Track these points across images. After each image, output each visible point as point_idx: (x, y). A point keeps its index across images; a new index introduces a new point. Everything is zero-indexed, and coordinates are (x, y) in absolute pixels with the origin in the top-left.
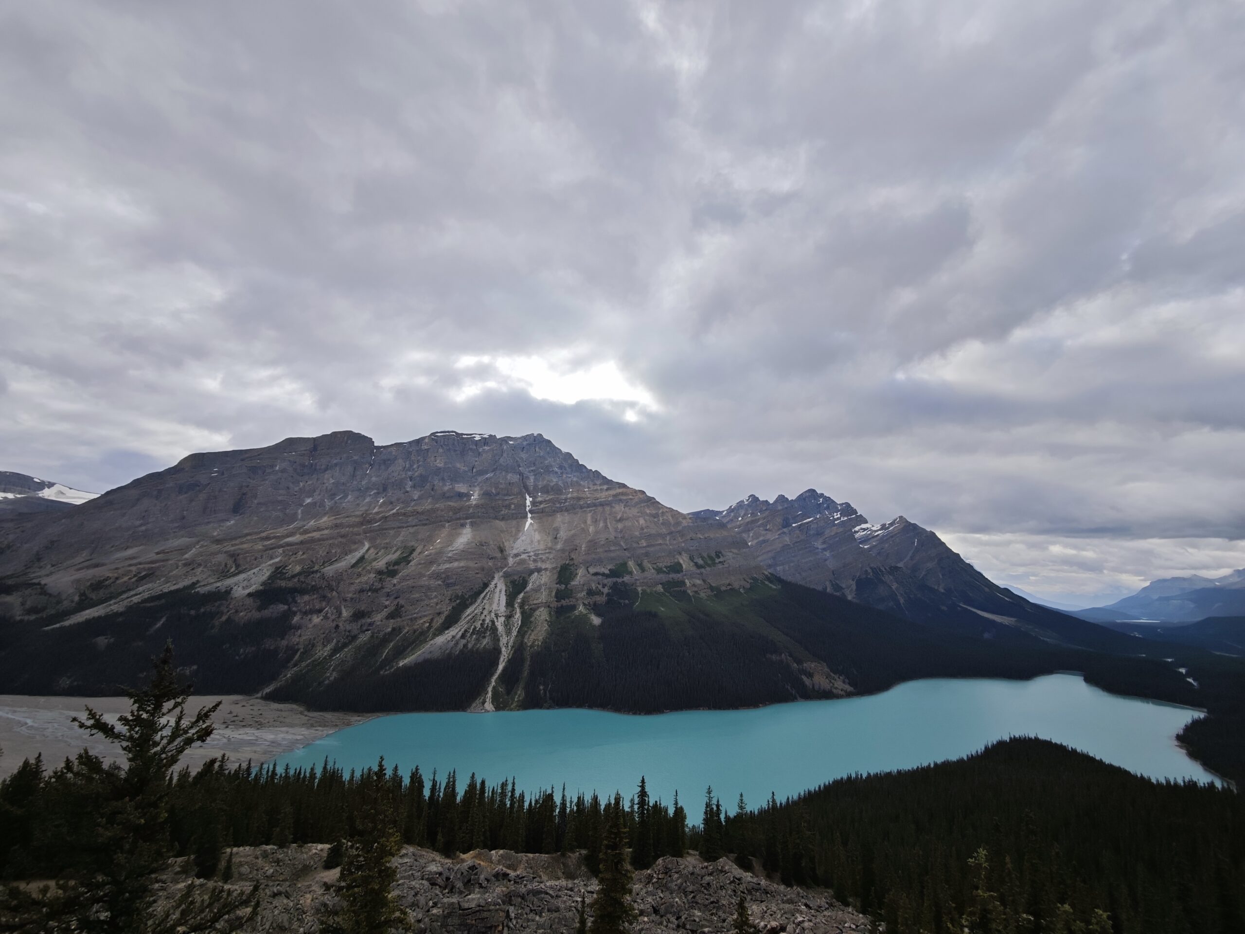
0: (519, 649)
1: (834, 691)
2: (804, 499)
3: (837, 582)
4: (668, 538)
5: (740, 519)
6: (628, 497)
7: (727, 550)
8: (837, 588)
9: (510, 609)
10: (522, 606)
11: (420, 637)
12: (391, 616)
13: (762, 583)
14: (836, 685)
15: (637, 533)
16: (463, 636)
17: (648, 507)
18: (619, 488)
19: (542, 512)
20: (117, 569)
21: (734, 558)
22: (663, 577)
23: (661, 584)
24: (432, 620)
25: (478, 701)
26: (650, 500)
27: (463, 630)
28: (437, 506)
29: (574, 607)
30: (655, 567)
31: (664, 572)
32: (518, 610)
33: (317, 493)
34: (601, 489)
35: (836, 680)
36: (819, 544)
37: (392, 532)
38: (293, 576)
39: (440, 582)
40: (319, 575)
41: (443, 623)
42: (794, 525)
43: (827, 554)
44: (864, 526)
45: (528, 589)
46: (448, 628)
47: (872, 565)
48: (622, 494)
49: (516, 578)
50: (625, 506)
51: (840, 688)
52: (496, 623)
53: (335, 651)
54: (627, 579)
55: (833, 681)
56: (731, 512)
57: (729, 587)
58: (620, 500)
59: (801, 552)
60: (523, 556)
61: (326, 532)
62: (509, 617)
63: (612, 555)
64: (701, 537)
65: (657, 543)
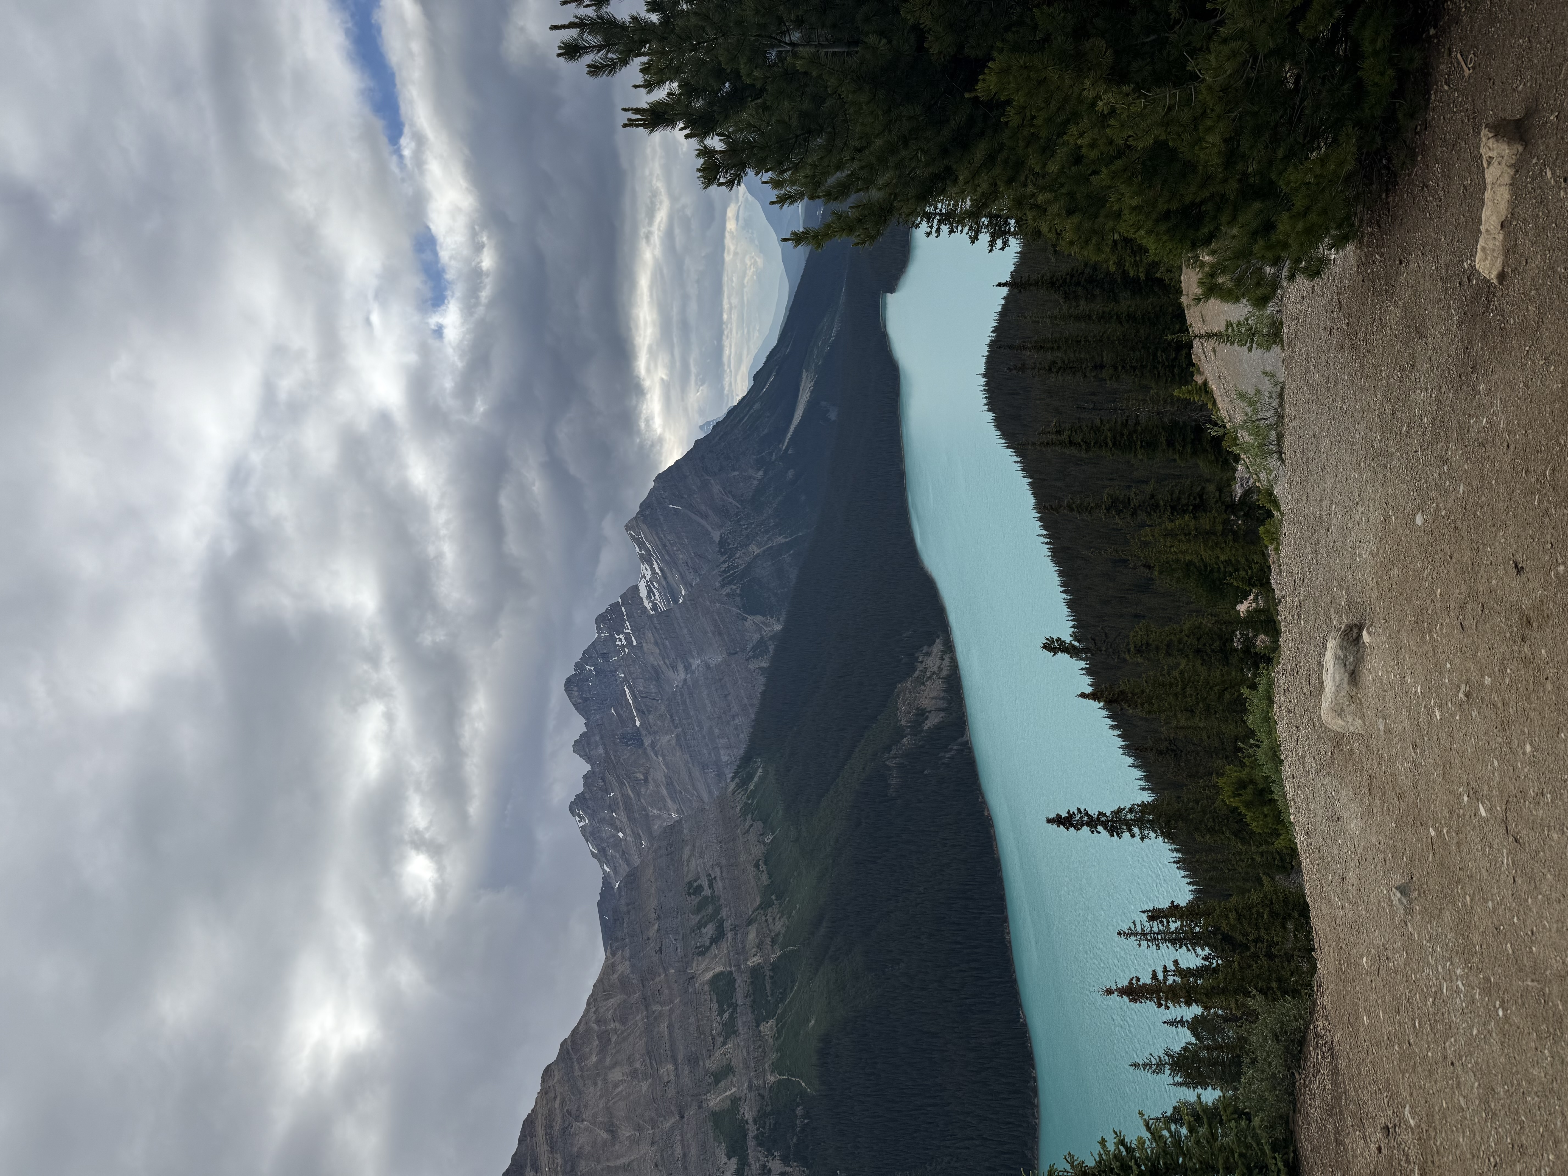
1: (945, 673)
2: (586, 700)
3: (749, 647)
4: (657, 1008)
5: (621, 835)
6: (558, 1111)
7: (685, 869)
8: (760, 648)
13: (752, 795)
14: (935, 669)
15: (645, 1086)
17: (582, 1058)
18: (533, 1135)
21: (702, 855)
22: (744, 1020)
23: (758, 1026)
26: (568, 1052)
30: (721, 1039)
31: (731, 1016)
35: (926, 668)
36: (677, 678)
42: (638, 724)
43: (696, 662)
44: (643, 593)
47: (717, 584)
48: (549, 1127)
50: (578, 1118)
51: (938, 661)
54: (748, 1112)
55: (928, 674)
56: (606, 856)
57: (763, 867)
58: (564, 1130)
59: (692, 713)
64: (656, 927)
65: (667, 1037)
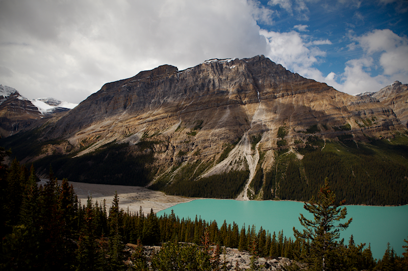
0: (260, 171)
6: (316, 87)
9: (253, 151)
10: (259, 150)
11: (210, 164)
12: (196, 154)
16: (231, 164)
17: (329, 92)
19: (267, 99)
20: (89, 134)
22: (339, 133)
23: (337, 136)
24: (215, 156)
25: (241, 195)
26: (330, 88)
27: (230, 162)
28: (212, 99)
29: (287, 150)
30: (334, 127)
31: (339, 130)
32: (257, 151)
33: (156, 96)
34: (300, 84)
37: (192, 113)
38: (152, 136)
39: (216, 138)
40: (162, 135)
41: (220, 158)
45: (261, 141)
46: (223, 160)
49: (255, 135)
50: (315, 93)
52: (246, 158)
53: (174, 169)
54: (317, 134)
58: (312, 89)
60: (258, 123)
61: (162, 115)
62: (253, 155)
63: (308, 121)
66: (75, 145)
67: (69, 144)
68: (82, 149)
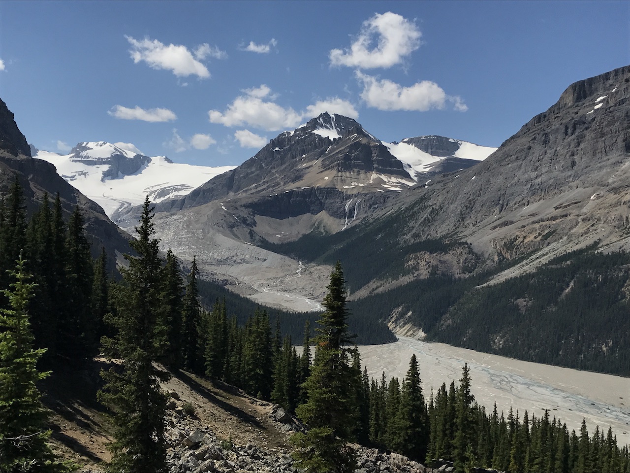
20: (524, 227)
66: (486, 256)
67: (471, 251)
68: (503, 265)
